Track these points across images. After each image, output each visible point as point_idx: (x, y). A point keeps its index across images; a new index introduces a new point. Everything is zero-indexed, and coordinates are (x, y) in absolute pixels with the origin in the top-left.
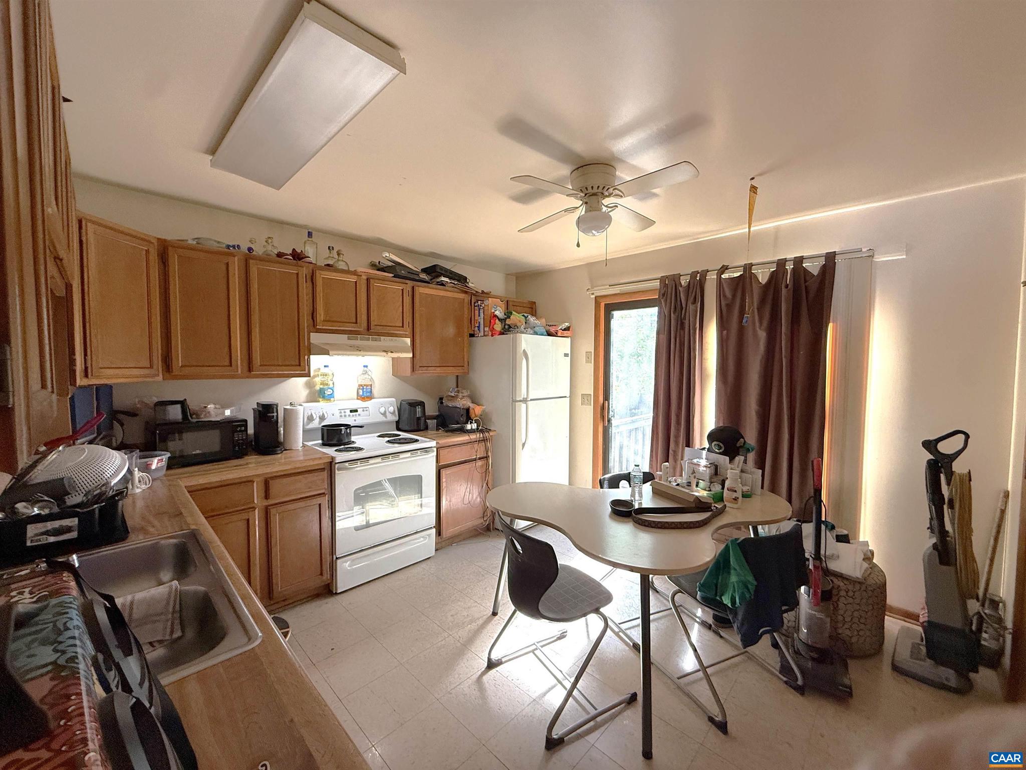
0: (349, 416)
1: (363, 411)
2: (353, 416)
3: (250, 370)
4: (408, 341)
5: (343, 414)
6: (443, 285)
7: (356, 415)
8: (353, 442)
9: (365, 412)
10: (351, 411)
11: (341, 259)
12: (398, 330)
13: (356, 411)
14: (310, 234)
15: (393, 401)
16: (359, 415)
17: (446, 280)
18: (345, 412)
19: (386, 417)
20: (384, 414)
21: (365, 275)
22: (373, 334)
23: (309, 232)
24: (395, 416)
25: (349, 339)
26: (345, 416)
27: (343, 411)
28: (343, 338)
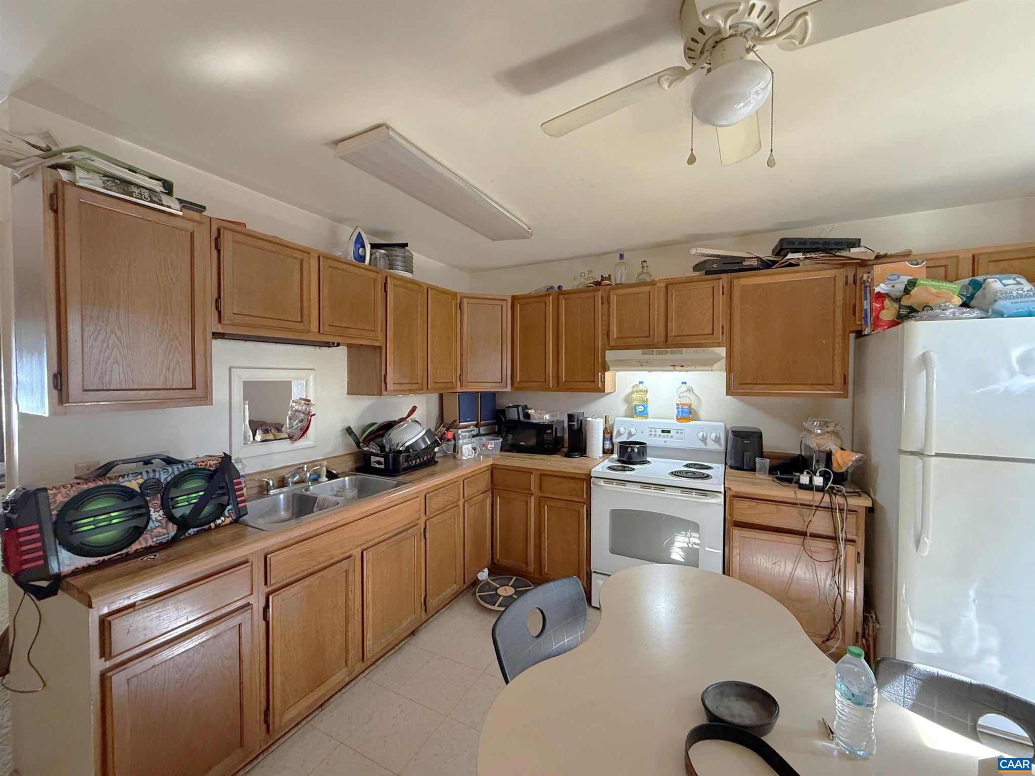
0: (660, 436)
1: (677, 433)
2: (664, 436)
3: (558, 385)
4: (722, 351)
5: (653, 433)
6: (791, 265)
7: (667, 436)
8: (648, 462)
9: (679, 434)
10: (663, 431)
11: (645, 271)
12: (704, 339)
13: (669, 432)
14: (621, 256)
15: (720, 426)
16: (672, 437)
17: (800, 255)
18: (655, 431)
19: (706, 444)
20: (704, 440)
21: (664, 283)
22: (671, 346)
23: (620, 255)
24: (720, 445)
25: (643, 354)
26: (655, 435)
27: (653, 430)
28: (636, 354)
